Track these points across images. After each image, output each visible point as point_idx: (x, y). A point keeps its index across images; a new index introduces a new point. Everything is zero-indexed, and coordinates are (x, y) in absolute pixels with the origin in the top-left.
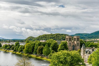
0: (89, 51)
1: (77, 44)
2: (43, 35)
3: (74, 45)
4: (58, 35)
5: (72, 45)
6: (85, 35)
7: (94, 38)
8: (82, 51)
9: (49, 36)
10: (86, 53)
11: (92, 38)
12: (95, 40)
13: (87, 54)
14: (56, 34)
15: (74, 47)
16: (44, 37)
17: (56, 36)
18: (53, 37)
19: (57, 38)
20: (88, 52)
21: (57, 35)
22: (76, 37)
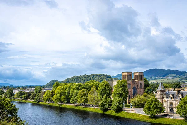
1: (140, 85)
2: (73, 77)
3: (135, 87)
5: (132, 87)
9: (82, 78)
13: (169, 98)
14: (91, 75)
16: (74, 80)
18: (88, 79)
20: (171, 95)
21: (94, 76)
22: (138, 74)
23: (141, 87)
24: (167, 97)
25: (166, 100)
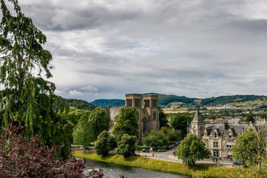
1: (153, 115)
3: (145, 118)
5: (142, 118)
8: (196, 129)
13: (212, 136)
15: (145, 123)
22: (150, 98)
23: (154, 118)
24: (209, 134)
25: (207, 138)
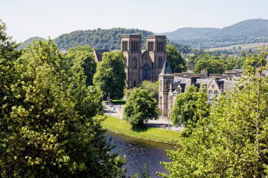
0: (181, 82)
1: (157, 62)
2: (72, 33)
3: (146, 65)
4: (119, 34)
5: (141, 65)
6: (205, 35)
7: (234, 43)
8: (162, 83)
9: (91, 36)
10: (173, 90)
11: (227, 43)
12: (234, 48)
13: (175, 92)
14: (112, 30)
15: (146, 70)
16: (75, 39)
17: (114, 35)
18: (104, 38)
19: (115, 42)
20: (179, 86)
21: (116, 33)
22: (154, 40)
23: (160, 65)
25: (171, 94)
